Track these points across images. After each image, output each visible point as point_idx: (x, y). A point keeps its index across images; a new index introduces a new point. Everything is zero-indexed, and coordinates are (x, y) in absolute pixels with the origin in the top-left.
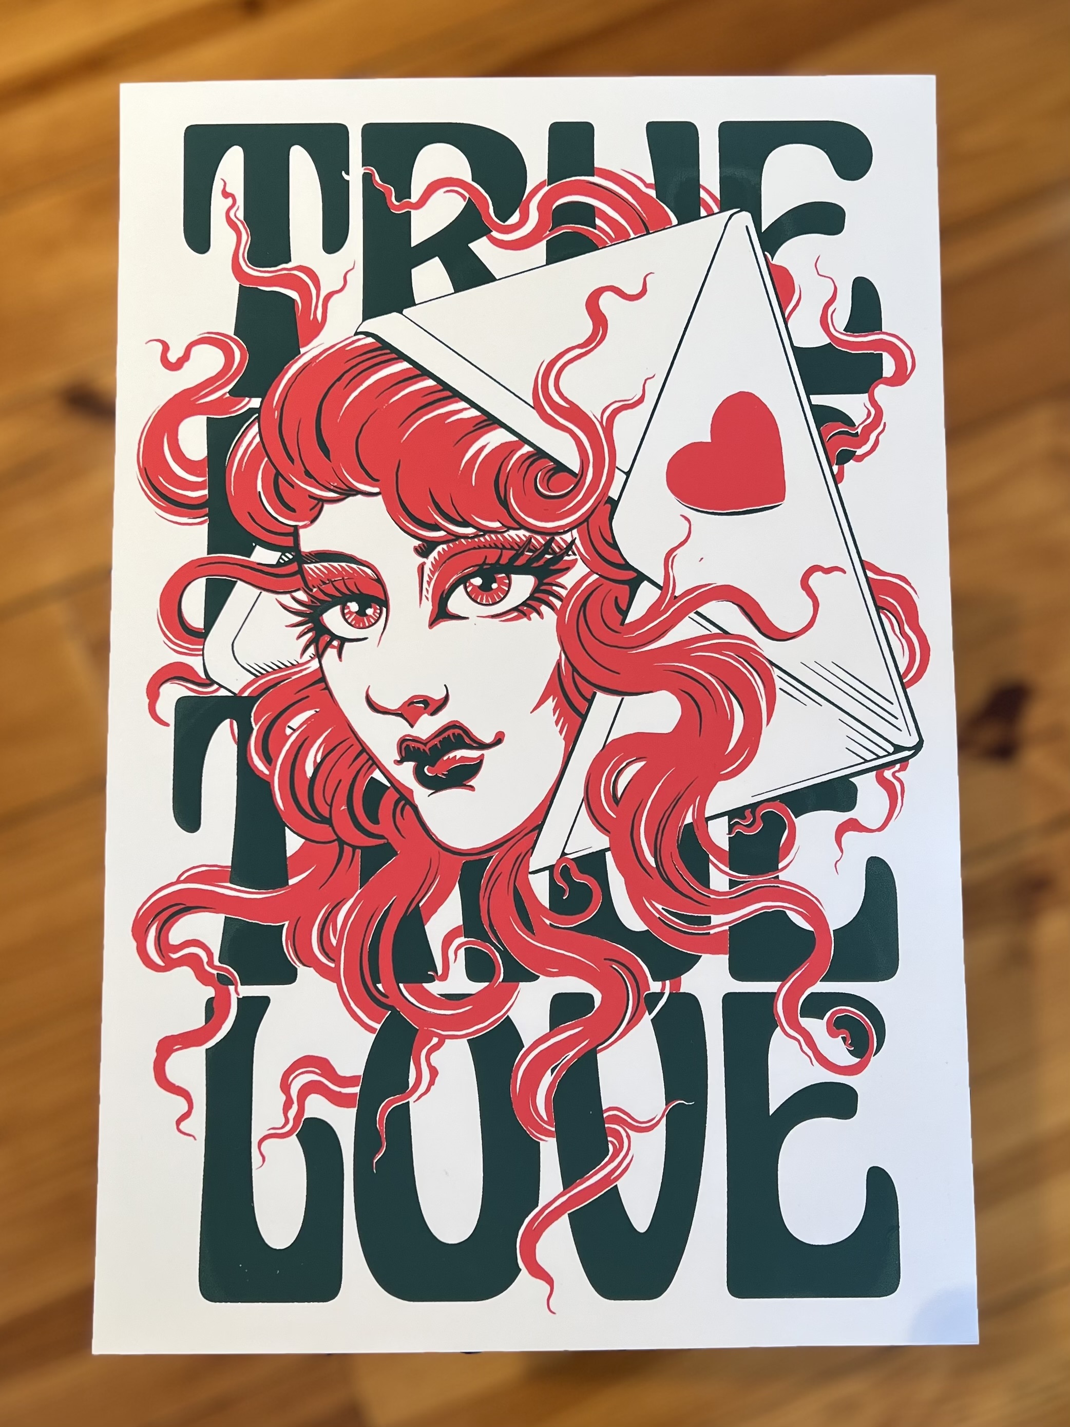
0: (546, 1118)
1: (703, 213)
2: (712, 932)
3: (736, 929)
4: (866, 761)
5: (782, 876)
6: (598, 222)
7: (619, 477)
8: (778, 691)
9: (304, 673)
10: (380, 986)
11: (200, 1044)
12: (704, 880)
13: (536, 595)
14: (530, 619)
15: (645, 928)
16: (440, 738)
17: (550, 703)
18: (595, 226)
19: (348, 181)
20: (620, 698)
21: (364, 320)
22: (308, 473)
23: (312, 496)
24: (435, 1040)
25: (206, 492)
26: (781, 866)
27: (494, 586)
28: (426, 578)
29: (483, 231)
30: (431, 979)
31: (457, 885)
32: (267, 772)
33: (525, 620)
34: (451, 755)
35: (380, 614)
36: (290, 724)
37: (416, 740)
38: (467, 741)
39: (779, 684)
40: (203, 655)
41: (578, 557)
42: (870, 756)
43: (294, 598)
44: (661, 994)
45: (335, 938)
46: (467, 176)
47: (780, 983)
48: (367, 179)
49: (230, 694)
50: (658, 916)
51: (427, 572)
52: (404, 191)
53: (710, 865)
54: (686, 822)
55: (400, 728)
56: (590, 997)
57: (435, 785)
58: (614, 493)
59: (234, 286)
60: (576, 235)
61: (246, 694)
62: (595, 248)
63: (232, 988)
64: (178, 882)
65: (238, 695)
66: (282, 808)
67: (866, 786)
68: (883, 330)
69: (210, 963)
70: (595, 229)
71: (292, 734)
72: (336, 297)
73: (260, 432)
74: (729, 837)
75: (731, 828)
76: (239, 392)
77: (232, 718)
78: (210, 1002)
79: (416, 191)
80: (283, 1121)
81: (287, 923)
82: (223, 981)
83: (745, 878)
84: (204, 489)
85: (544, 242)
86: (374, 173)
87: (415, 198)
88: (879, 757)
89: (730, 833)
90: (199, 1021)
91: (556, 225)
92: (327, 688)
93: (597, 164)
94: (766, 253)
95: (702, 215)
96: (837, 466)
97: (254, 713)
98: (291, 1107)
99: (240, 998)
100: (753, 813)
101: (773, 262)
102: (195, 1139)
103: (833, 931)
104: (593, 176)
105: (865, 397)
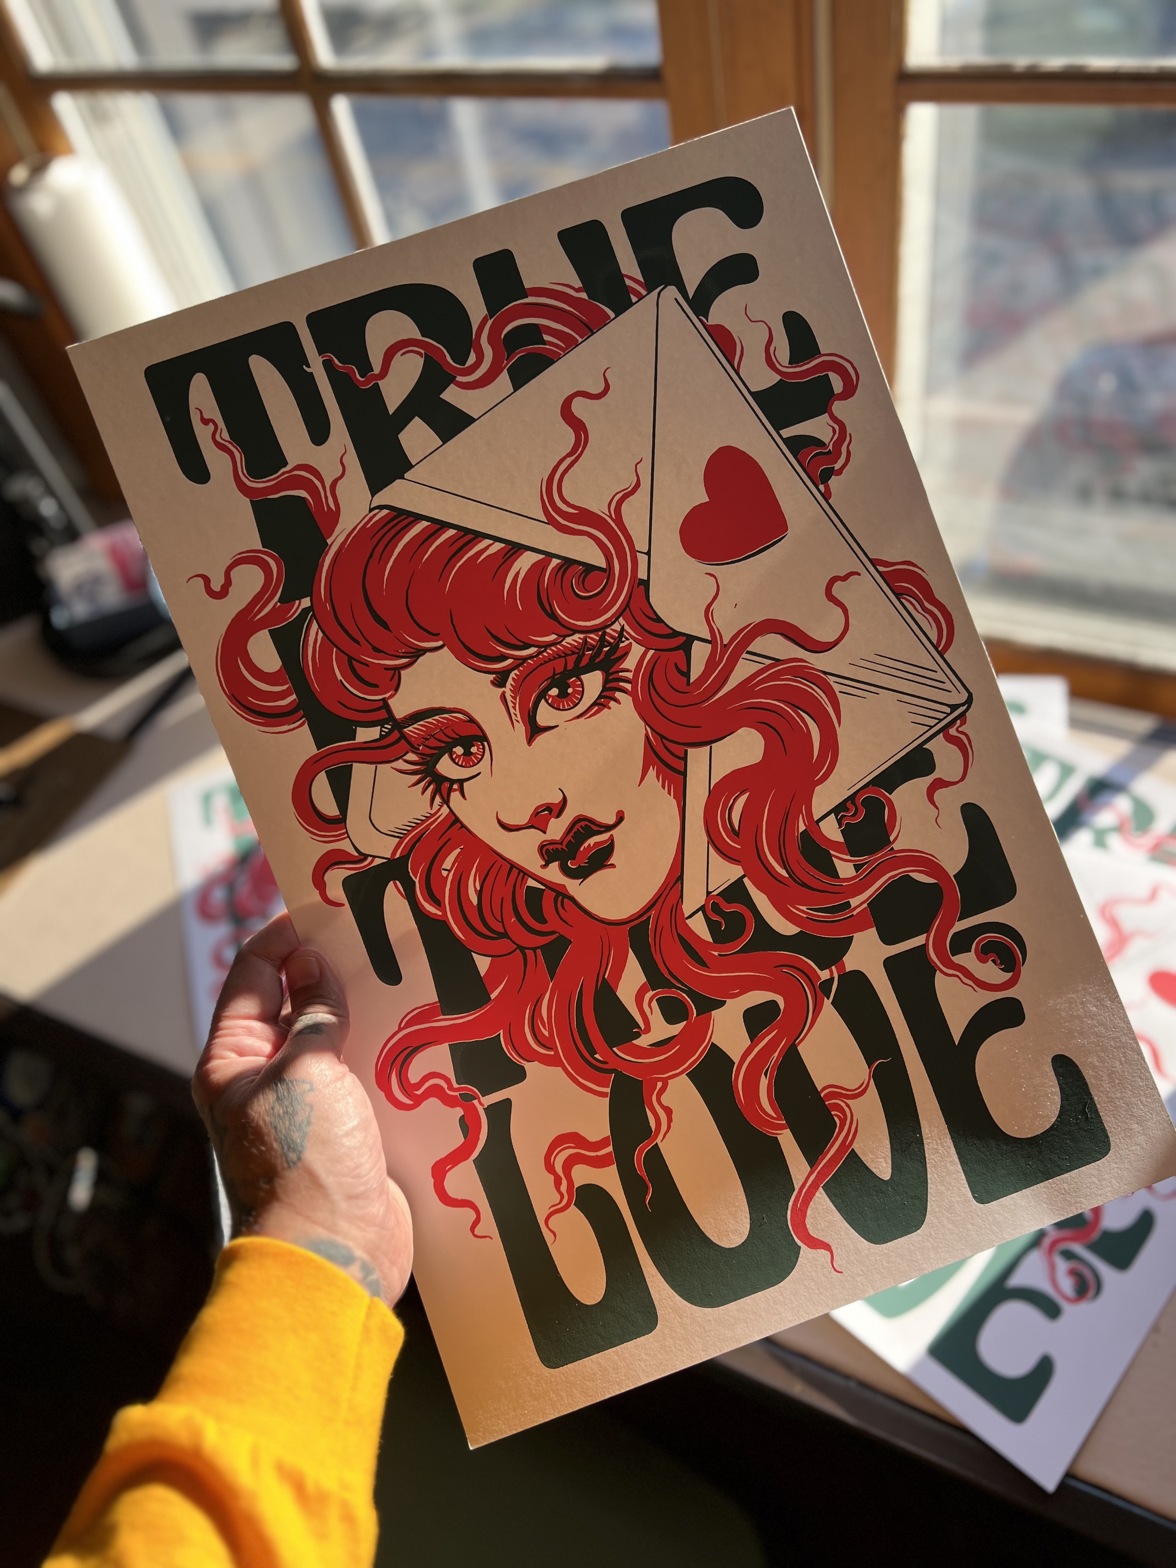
0: (775, 1116)
1: (634, 299)
2: (855, 913)
3: (874, 904)
4: (931, 727)
5: (896, 846)
6: (546, 338)
7: (642, 559)
8: (838, 694)
9: (439, 820)
10: (597, 1056)
11: (467, 1158)
12: (833, 872)
13: (607, 686)
14: (610, 708)
15: (798, 930)
16: (572, 834)
17: (652, 773)
18: (545, 342)
19: (312, 373)
20: (709, 747)
21: (373, 496)
22: (376, 650)
23: (388, 668)
24: (660, 1084)
25: (294, 697)
26: (892, 838)
27: (570, 690)
28: (510, 705)
29: (449, 379)
30: (638, 1035)
31: (630, 949)
32: (440, 913)
33: (606, 710)
34: (586, 845)
35: (484, 748)
36: (443, 867)
37: (552, 842)
38: (595, 828)
39: (837, 688)
40: (349, 837)
41: (631, 640)
42: (932, 722)
43: (406, 761)
44: (832, 979)
45: (546, 1030)
46: (416, 334)
47: (925, 935)
48: (328, 365)
49: (385, 861)
50: (805, 916)
51: (509, 699)
52: (365, 366)
53: (833, 858)
54: (800, 831)
55: (535, 837)
56: (774, 1003)
57: (581, 874)
58: (642, 575)
59: (245, 503)
60: (530, 355)
61: (398, 856)
62: (551, 362)
63: (476, 1102)
64: (400, 1029)
65: (391, 859)
66: (464, 938)
67: (939, 748)
68: (822, 353)
69: (451, 1087)
70: (546, 345)
71: (448, 875)
72: (340, 482)
73: (320, 627)
74: (841, 830)
75: (840, 822)
76: (288, 598)
77: (394, 879)
78: (462, 1119)
79: (376, 363)
80: (559, 1197)
81: (501, 1032)
82: (466, 1100)
83: (866, 859)
84: (292, 694)
85: (505, 371)
86: (332, 358)
87: (377, 369)
88: (940, 720)
89: (840, 828)
90: (458, 1139)
91: (511, 352)
92: (463, 826)
93: (527, 285)
94: (700, 317)
95: (634, 302)
96: (823, 485)
97: (411, 869)
98: (561, 1183)
99: (486, 1108)
100: (854, 803)
101: (709, 324)
102: (491, 1238)
103: (954, 876)
104: (527, 297)
105: (826, 417)
